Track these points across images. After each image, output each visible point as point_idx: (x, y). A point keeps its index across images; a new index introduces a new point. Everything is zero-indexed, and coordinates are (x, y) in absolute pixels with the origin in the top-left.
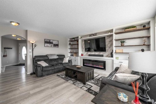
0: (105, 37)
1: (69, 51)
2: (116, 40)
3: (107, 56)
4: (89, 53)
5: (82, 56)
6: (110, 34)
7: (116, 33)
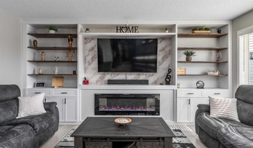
0: (156, 40)
1: (30, 68)
2: (179, 49)
3: (155, 83)
4: (109, 76)
5: (86, 86)
6: (167, 33)
7: (180, 36)
